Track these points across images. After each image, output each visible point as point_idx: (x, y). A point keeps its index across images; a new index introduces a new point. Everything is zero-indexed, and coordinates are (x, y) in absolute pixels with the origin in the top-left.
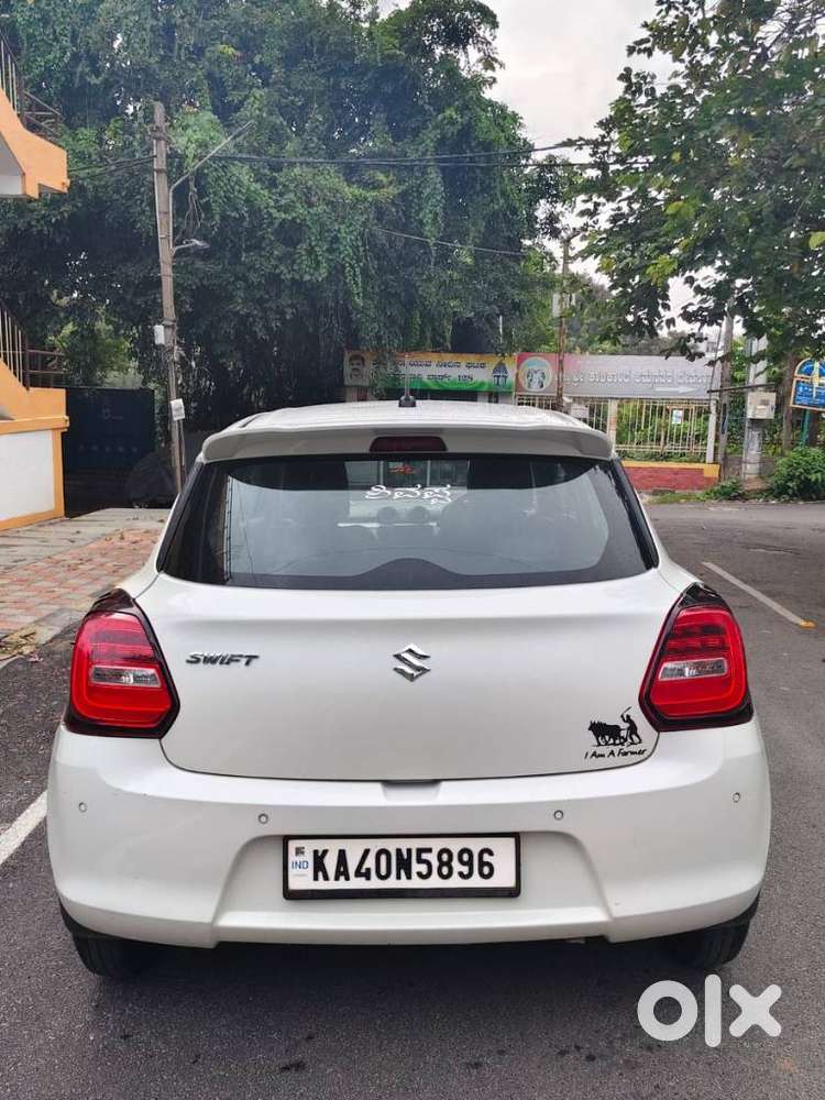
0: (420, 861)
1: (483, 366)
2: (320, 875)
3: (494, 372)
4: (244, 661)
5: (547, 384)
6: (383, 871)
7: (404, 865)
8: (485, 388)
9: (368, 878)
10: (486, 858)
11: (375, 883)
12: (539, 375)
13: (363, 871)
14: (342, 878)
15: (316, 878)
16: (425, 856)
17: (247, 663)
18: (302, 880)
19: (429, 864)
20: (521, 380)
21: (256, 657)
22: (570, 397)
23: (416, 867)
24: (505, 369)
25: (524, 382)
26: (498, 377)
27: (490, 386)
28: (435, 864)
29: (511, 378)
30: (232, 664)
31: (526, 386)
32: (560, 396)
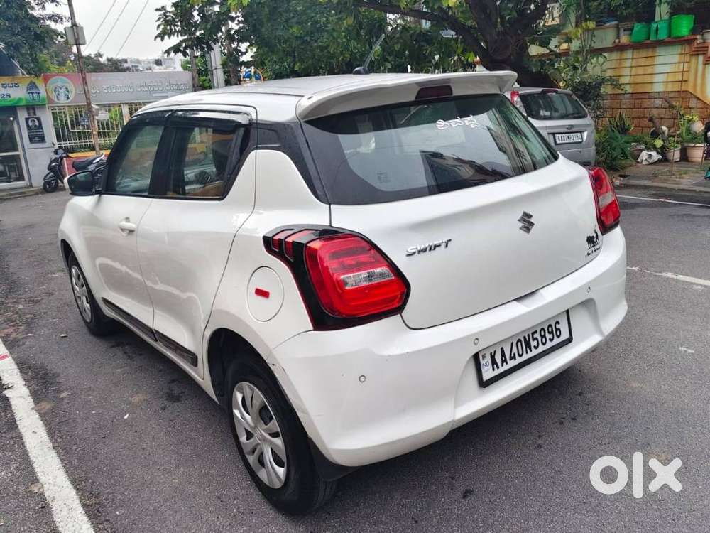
0: (534, 339)
1: (17, 86)
2: (495, 366)
3: (28, 90)
4: (444, 245)
5: (71, 96)
6: (521, 353)
7: (528, 345)
8: (23, 103)
9: (515, 359)
10: (558, 326)
11: (519, 360)
12: (64, 90)
13: (513, 355)
14: (505, 364)
15: (494, 370)
16: (535, 336)
17: (447, 246)
18: (488, 374)
19: (537, 339)
20: (50, 94)
21: (450, 240)
22: (97, 105)
23: (533, 343)
24: (37, 87)
25: (53, 96)
26: (32, 93)
27: (26, 100)
28: (539, 338)
29: (43, 94)
30: (437, 248)
31: (56, 100)
32: (89, 104)
